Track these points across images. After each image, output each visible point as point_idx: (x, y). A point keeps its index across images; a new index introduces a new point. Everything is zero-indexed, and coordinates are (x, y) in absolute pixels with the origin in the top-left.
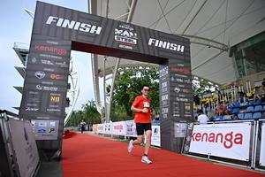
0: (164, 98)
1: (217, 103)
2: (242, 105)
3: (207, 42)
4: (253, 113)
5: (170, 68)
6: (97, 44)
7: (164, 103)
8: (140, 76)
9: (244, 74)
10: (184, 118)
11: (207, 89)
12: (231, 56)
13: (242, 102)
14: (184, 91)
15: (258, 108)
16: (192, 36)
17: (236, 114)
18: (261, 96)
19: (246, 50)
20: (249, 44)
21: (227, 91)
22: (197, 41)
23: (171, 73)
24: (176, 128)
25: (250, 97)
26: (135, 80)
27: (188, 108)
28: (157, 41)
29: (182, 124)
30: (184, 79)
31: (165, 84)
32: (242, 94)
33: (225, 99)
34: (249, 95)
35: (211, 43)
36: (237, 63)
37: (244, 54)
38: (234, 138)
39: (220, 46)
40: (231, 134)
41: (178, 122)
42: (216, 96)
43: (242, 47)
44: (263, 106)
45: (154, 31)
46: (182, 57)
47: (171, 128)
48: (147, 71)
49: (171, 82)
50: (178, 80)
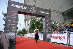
0: (44, 27)
1: (59, 28)
4: (68, 31)
5: (45, 19)
6: (25, 12)
8: (37, 21)
9: (66, 20)
10: (50, 32)
11: (56, 24)
12: (62, 15)
18: (70, 26)
19: (66, 13)
21: (61, 25)
22: (53, 11)
25: (67, 27)
26: (36, 22)
29: (49, 34)
31: (44, 23)
32: (65, 26)
33: (60, 27)
34: (67, 26)
35: (57, 12)
36: (64, 17)
37: (66, 15)
38: (63, 38)
39: (59, 12)
40: (62, 37)
42: (58, 26)
44: (71, 29)
45: (41, 8)
46: (49, 16)
47: (46, 35)
48: (39, 19)
49: (46, 22)
50: (48, 22)
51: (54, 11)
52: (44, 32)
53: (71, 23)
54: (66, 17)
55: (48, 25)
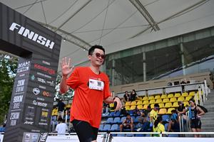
0: (18, 99)
2: (104, 115)
3: (82, 44)
4: (111, 124)
7: (16, 106)
9: (111, 85)
10: (38, 127)
13: (104, 112)
14: (44, 93)
15: (117, 120)
16: (69, 34)
19: (116, 60)
20: (119, 56)
23: (33, 70)
24: (24, 138)
27: (45, 114)
28: (23, 28)
29: (34, 134)
30: (46, 79)
31: (22, 83)
36: (107, 72)
37: (113, 66)
41: (30, 131)
43: (113, 58)
44: (121, 118)
46: (50, 55)
48: (6, 61)
50: (40, 80)
51: (78, 42)
52: (13, 123)
53: (125, 96)
54: (114, 73)
55: (38, 92)
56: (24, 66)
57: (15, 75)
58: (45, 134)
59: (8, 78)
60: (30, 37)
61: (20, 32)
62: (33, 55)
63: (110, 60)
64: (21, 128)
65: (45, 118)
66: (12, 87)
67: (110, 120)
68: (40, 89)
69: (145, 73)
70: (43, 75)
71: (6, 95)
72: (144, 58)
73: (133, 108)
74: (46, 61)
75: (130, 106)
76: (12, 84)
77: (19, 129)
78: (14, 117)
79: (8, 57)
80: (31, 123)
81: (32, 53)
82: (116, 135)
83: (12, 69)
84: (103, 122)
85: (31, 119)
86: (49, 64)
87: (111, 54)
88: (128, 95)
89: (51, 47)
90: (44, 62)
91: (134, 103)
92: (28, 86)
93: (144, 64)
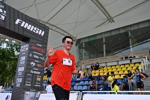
0: (21, 69)
2: (78, 79)
4: (83, 86)
5: (30, 46)
7: (20, 74)
9: (82, 59)
10: (35, 88)
12: (76, 45)
14: (38, 65)
15: (86, 83)
17: (73, 86)
18: (89, 74)
20: (87, 40)
22: (57, 30)
23: (30, 50)
24: (25, 95)
28: (24, 23)
29: (31, 93)
30: (39, 56)
31: (23, 58)
36: (79, 51)
37: (84, 46)
43: (83, 41)
45: (22, 14)
46: (42, 40)
47: (22, 95)
48: (13, 44)
49: (29, 57)
51: (60, 31)
52: (18, 85)
53: (91, 66)
54: (84, 51)
55: (34, 64)
56: (25, 47)
57: (19, 53)
58: (39, 93)
59: (14, 55)
60: (29, 28)
61: (22, 25)
62: (31, 40)
63: (81, 42)
64: (23, 88)
65: (39, 82)
66: (17, 61)
67: (82, 83)
68: (36, 63)
69: (104, 51)
70: (37, 53)
71: (13, 67)
72: (104, 41)
73: (97, 75)
74: (39, 44)
75: (95, 73)
76: (17, 60)
77: (22, 89)
78: (19, 81)
79: (14, 42)
80: (30, 85)
81: (30, 39)
82: (86, 93)
83: (17, 50)
84: (77, 84)
85: (30, 82)
86: (41, 46)
87: (82, 39)
88: (94, 66)
89: (42, 35)
90: (38, 44)
91: (97, 71)
92: (28, 61)
93: (104, 45)
